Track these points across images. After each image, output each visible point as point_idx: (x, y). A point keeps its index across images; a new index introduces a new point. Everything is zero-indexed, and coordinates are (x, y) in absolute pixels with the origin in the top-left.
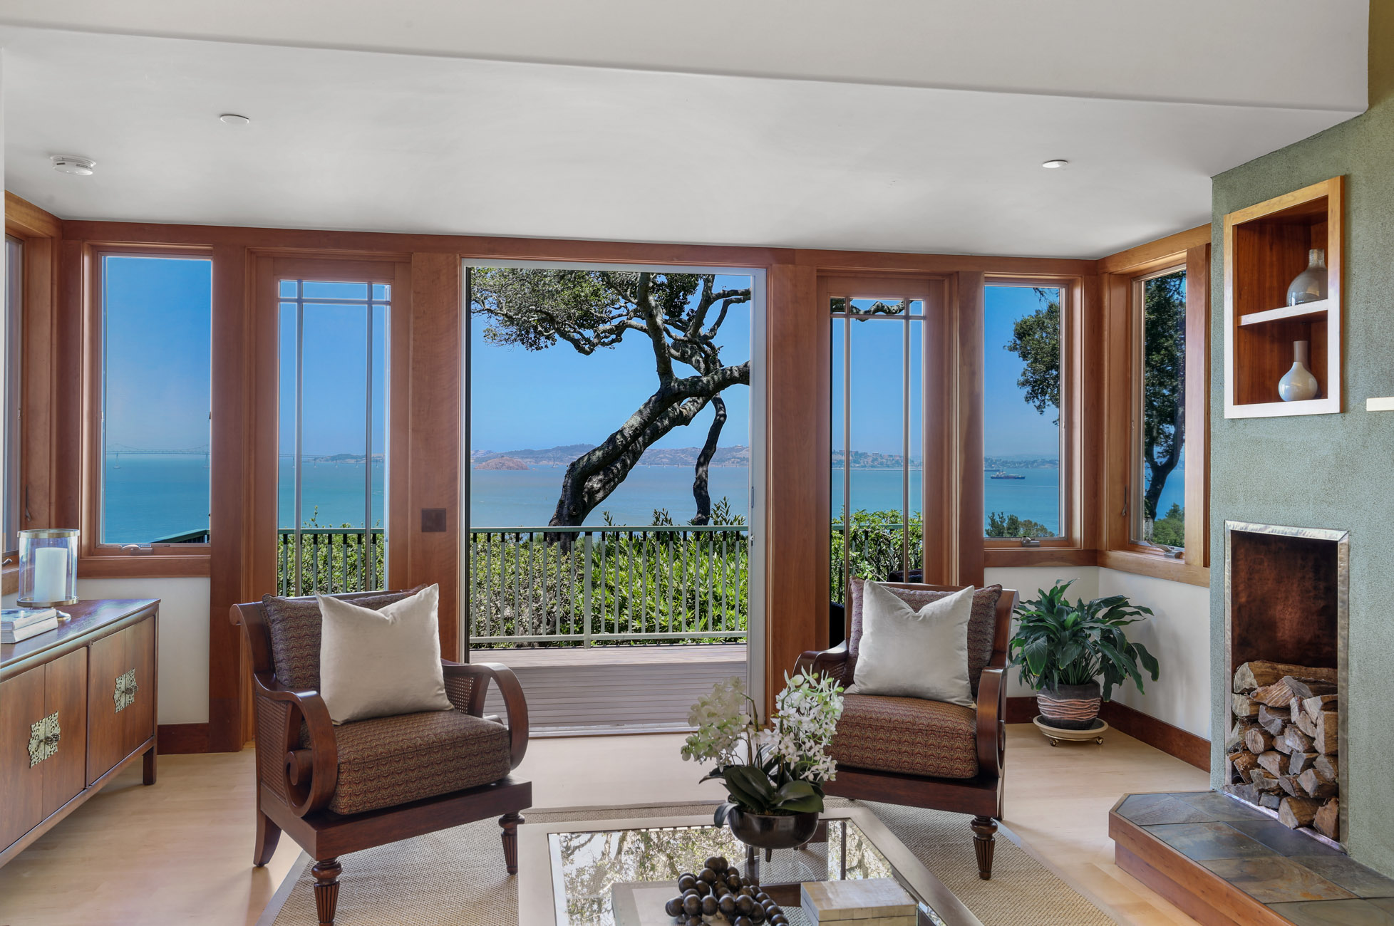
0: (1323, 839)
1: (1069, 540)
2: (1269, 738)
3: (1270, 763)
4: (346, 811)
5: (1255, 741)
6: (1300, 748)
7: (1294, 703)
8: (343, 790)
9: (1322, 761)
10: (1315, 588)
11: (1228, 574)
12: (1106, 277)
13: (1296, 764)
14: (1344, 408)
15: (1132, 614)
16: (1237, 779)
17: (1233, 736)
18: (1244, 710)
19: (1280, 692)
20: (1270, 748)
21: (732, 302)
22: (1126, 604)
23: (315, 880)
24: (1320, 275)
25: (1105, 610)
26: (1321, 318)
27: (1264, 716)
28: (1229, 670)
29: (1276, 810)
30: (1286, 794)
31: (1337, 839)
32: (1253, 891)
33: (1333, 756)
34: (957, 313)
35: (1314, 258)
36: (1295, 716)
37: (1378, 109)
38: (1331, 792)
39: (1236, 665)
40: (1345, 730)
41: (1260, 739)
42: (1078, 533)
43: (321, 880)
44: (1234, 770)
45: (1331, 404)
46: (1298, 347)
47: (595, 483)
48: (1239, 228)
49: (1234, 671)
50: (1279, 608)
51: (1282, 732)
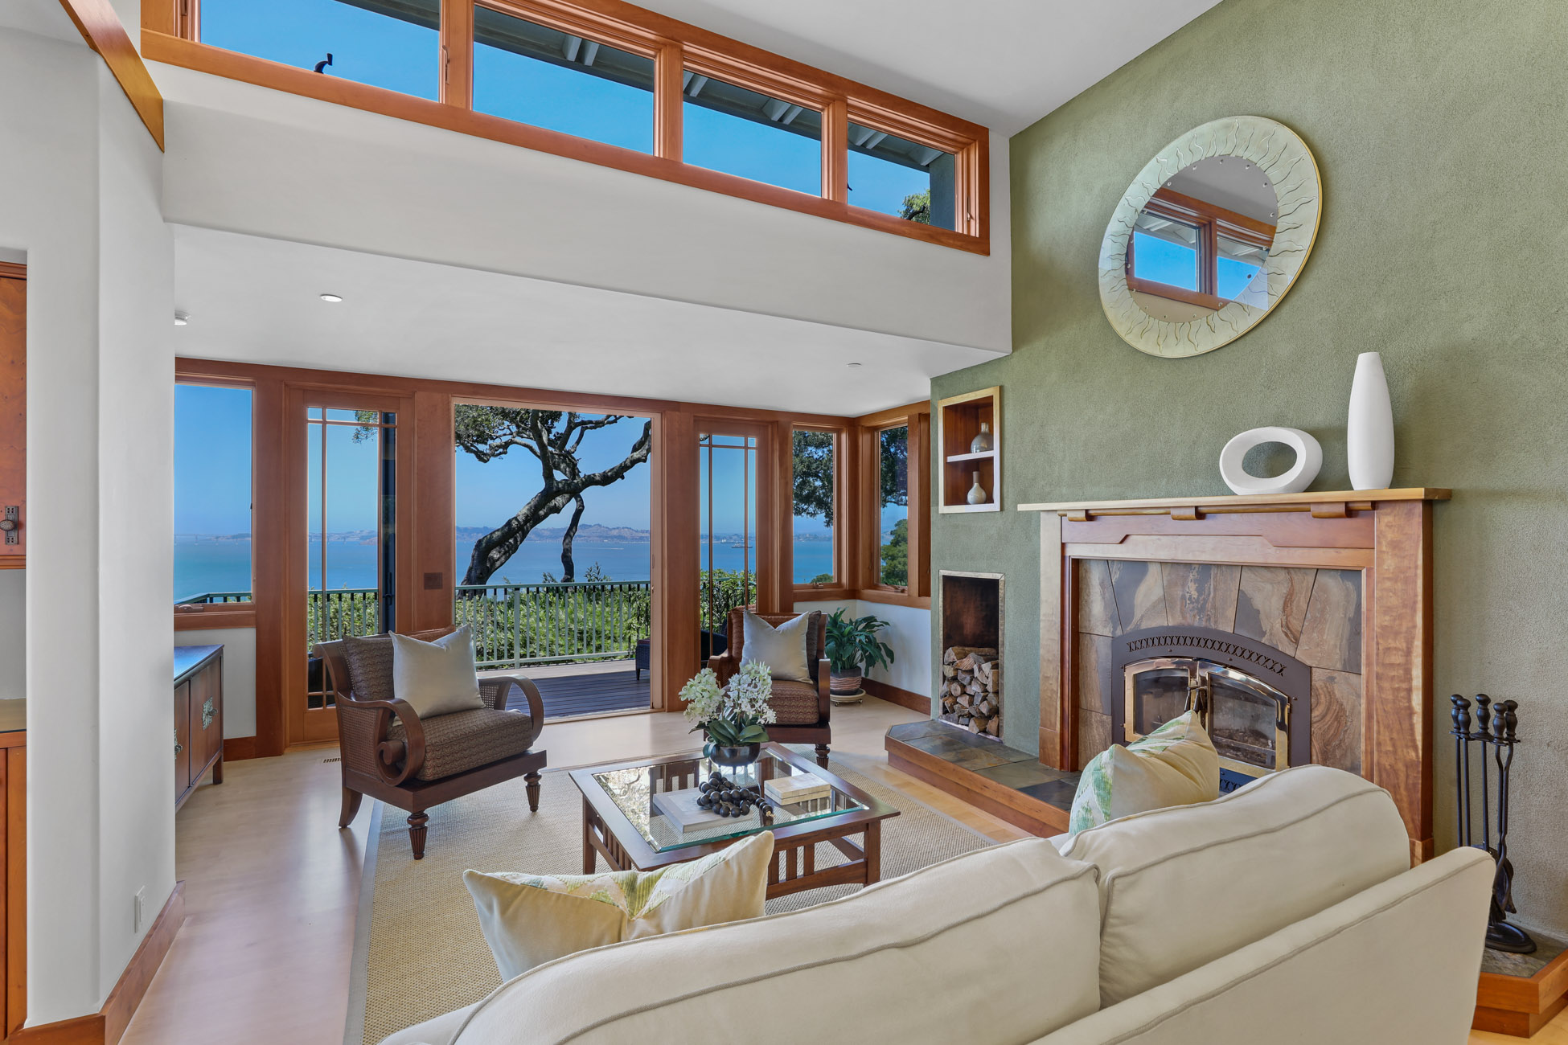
0: (991, 737)
1: (839, 584)
2: (963, 686)
3: (964, 701)
4: (431, 778)
5: (956, 690)
6: (980, 691)
7: (976, 668)
8: (429, 764)
9: (991, 696)
10: (981, 605)
11: (941, 599)
12: (860, 428)
13: (977, 700)
14: (1002, 509)
15: (878, 626)
16: (945, 712)
17: (944, 688)
18: (950, 673)
19: (967, 663)
20: (964, 693)
21: (587, 428)
22: (876, 621)
23: (410, 826)
24: (989, 437)
25: (864, 625)
26: (991, 459)
27: (961, 676)
28: (942, 652)
29: (967, 725)
30: (972, 716)
31: (998, 736)
32: (966, 766)
33: (996, 693)
34: (777, 446)
35: (984, 427)
36: (976, 674)
37: (1015, 353)
38: (995, 712)
39: (945, 649)
40: (1003, 679)
41: (959, 688)
42: (845, 580)
43: (413, 826)
44: (944, 707)
45: (995, 506)
46: (975, 474)
47: (495, 554)
48: (946, 408)
49: (944, 653)
50: (965, 617)
51: (970, 684)
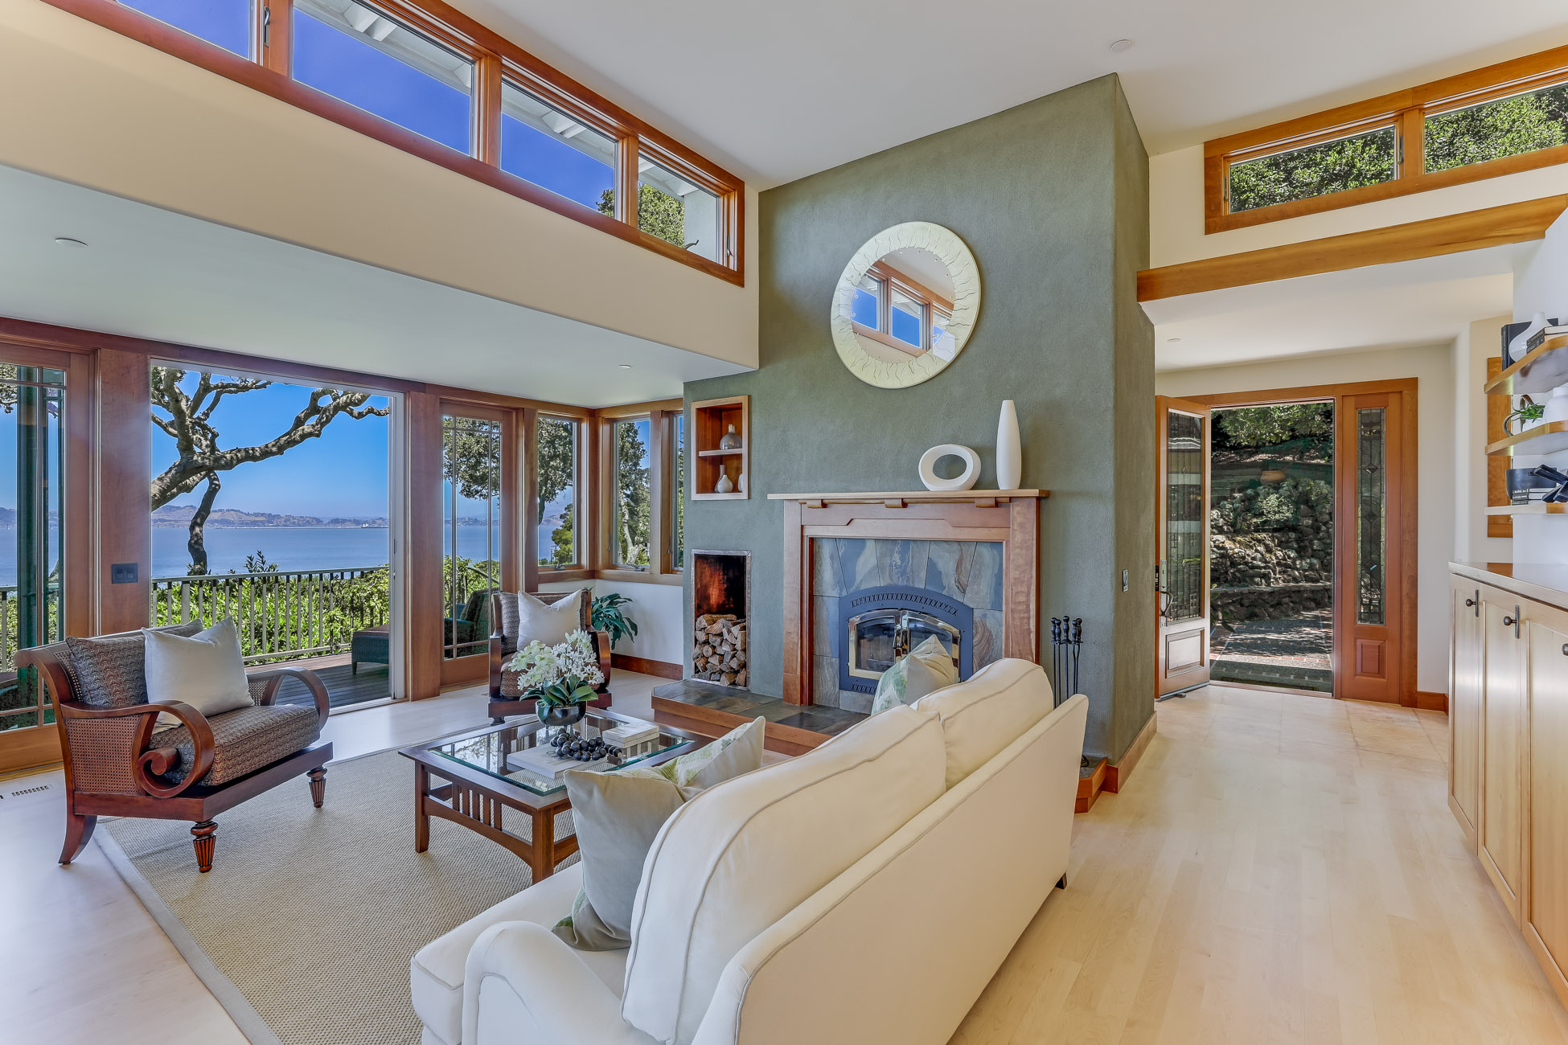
0: (739, 687)
1: (579, 565)
2: (714, 647)
3: (714, 660)
5: (707, 651)
6: (729, 650)
7: (725, 631)
9: (740, 653)
10: (724, 579)
11: (693, 574)
12: (600, 419)
13: (727, 658)
14: (749, 498)
15: (622, 602)
16: (697, 671)
17: (697, 651)
18: (702, 637)
19: (717, 627)
20: (714, 653)
22: (619, 598)
24: (737, 436)
25: (608, 602)
26: (739, 456)
27: (712, 639)
28: (694, 620)
29: (719, 681)
30: (723, 672)
31: (745, 686)
32: (730, 711)
33: (744, 650)
34: (522, 432)
35: (731, 428)
36: (726, 636)
37: (762, 370)
38: (744, 666)
39: (697, 616)
40: (750, 639)
41: (710, 650)
42: (585, 561)
43: (199, 836)
44: (696, 667)
45: (744, 495)
46: (722, 468)
48: (699, 410)
49: (696, 621)
50: (711, 589)
51: (721, 645)
